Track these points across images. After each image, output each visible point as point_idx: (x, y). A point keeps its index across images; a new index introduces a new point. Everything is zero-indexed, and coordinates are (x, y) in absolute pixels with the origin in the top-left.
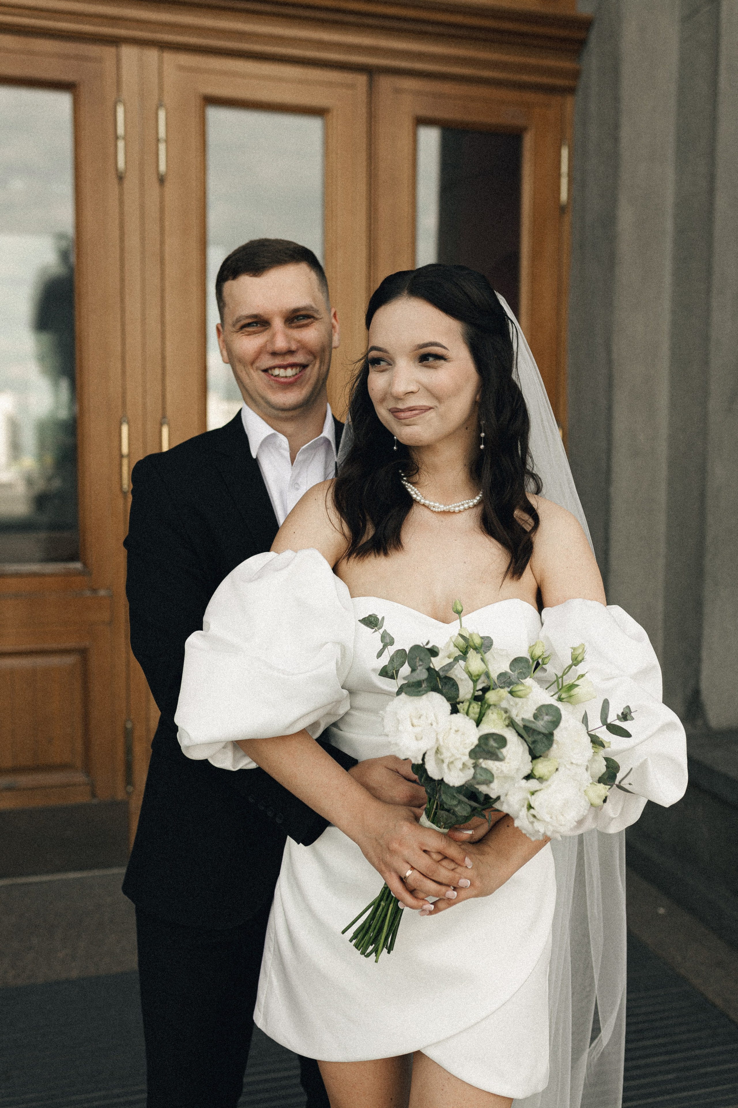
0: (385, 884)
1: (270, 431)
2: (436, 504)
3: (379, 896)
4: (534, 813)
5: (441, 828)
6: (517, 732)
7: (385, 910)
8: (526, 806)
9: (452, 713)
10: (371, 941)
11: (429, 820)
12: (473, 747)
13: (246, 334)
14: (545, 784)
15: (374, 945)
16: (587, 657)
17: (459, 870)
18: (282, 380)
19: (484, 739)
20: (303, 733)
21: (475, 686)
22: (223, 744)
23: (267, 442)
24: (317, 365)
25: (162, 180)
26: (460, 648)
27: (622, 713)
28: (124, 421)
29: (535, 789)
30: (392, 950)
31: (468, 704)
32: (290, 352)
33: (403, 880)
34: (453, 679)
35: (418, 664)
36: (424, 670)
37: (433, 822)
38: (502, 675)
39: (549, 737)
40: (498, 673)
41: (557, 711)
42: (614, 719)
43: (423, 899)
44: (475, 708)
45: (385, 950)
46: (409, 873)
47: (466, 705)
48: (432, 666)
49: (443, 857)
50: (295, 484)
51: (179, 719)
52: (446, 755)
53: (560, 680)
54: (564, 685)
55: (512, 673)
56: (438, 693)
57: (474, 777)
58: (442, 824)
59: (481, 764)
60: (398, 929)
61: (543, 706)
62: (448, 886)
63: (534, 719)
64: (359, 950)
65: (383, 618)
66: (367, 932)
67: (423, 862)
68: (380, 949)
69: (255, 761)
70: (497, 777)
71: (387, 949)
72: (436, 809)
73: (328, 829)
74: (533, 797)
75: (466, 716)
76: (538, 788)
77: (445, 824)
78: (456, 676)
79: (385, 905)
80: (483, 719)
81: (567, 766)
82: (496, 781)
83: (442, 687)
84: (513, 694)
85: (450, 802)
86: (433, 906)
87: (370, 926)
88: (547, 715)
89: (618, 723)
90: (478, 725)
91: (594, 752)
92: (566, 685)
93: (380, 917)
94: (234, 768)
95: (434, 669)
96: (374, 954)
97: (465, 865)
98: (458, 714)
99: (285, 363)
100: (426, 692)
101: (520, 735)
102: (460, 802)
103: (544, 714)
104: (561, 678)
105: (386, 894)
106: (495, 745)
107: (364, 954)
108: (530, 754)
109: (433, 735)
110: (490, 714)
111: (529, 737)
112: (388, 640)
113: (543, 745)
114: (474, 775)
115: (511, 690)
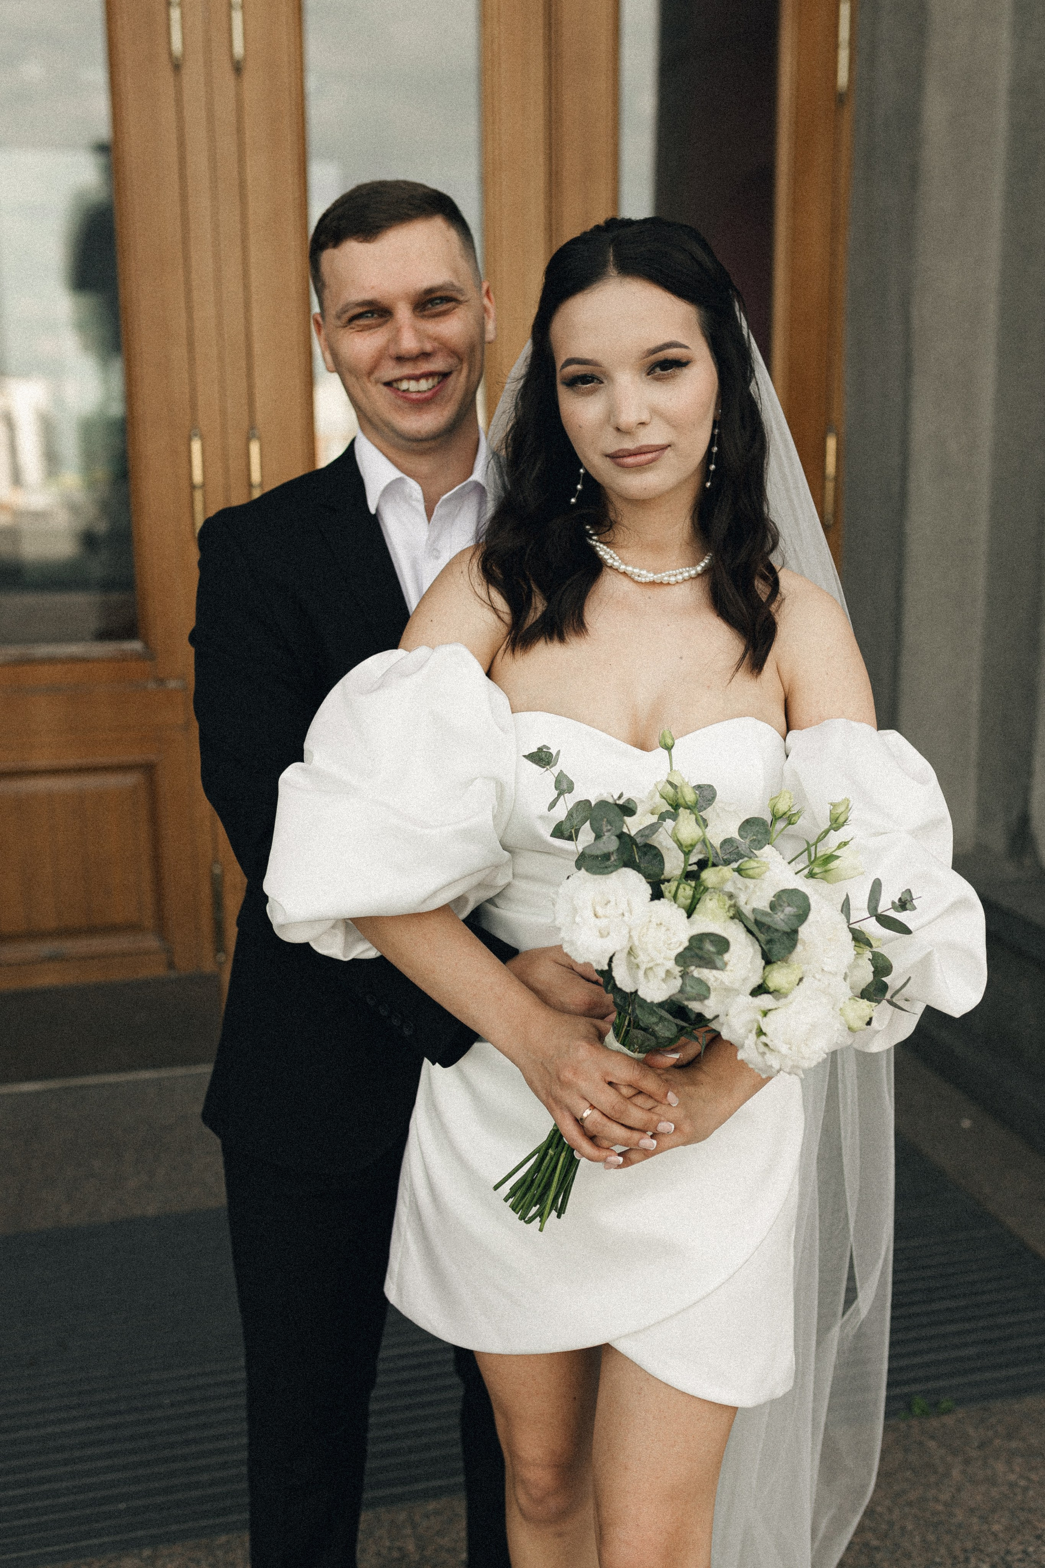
0: (555, 1125)
1: (396, 474)
2: (642, 572)
3: (546, 1141)
4: (766, 1042)
5: (634, 1052)
6: (745, 926)
7: (553, 1161)
8: (754, 1032)
9: (652, 899)
10: (535, 1200)
11: (618, 1041)
12: (681, 949)
13: (358, 329)
14: (783, 1001)
15: (538, 1206)
16: (852, 816)
17: (660, 1109)
18: (414, 396)
19: (698, 940)
20: (445, 910)
21: (686, 861)
22: (331, 923)
23: (390, 489)
24: (465, 372)
25: (238, 68)
26: (669, 801)
27: (900, 899)
28: (196, 435)
29: (770, 1008)
30: (564, 1213)
31: (676, 883)
32: (425, 355)
33: (579, 1122)
34: (655, 848)
35: (605, 829)
36: (614, 838)
37: (624, 1045)
38: (727, 842)
39: (792, 936)
40: (722, 839)
41: (805, 898)
42: (889, 908)
43: (608, 1149)
44: (686, 891)
45: (554, 1213)
46: (587, 1113)
47: (673, 885)
48: (625, 830)
49: (636, 1091)
50: (433, 551)
51: (269, 886)
52: (642, 959)
53: (813, 849)
54: (818, 855)
55: (742, 840)
56: (634, 869)
57: (682, 991)
58: (636, 1046)
59: (692, 972)
60: (571, 1186)
61: (784, 891)
62: (644, 1131)
63: (771, 910)
64: (517, 1213)
65: (558, 753)
66: (529, 1189)
67: (607, 1098)
68: (546, 1212)
69: (376, 948)
70: (715, 989)
71: (556, 1211)
72: (629, 1025)
73: (476, 1045)
74: (765, 1019)
75: (673, 903)
76: (773, 1007)
77: (640, 1047)
78: (660, 843)
79: (554, 1154)
80: (698, 906)
81: (817, 976)
82: (713, 995)
83: (640, 858)
84: (743, 873)
85: (648, 1020)
86: (621, 1159)
87: (533, 1181)
88: (789, 905)
89: (892, 914)
90: (689, 916)
91: (858, 954)
92: (822, 856)
93: (547, 1170)
94: (345, 957)
95: (629, 836)
96: (538, 1219)
97: (667, 1103)
98: (662, 899)
99: (418, 372)
100: (616, 868)
101: (749, 931)
102: (661, 1019)
103: (786, 904)
104: (814, 846)
105: (556, 1138)
106: (712, 949)
107: (524, 1219)
108: (763, 958)
109: (625, 932)
110: (708, 900)
111: (762, 933)
112: (565, 786)
113: (783, 946)
114: (681, 987)
115: (738, 867)
